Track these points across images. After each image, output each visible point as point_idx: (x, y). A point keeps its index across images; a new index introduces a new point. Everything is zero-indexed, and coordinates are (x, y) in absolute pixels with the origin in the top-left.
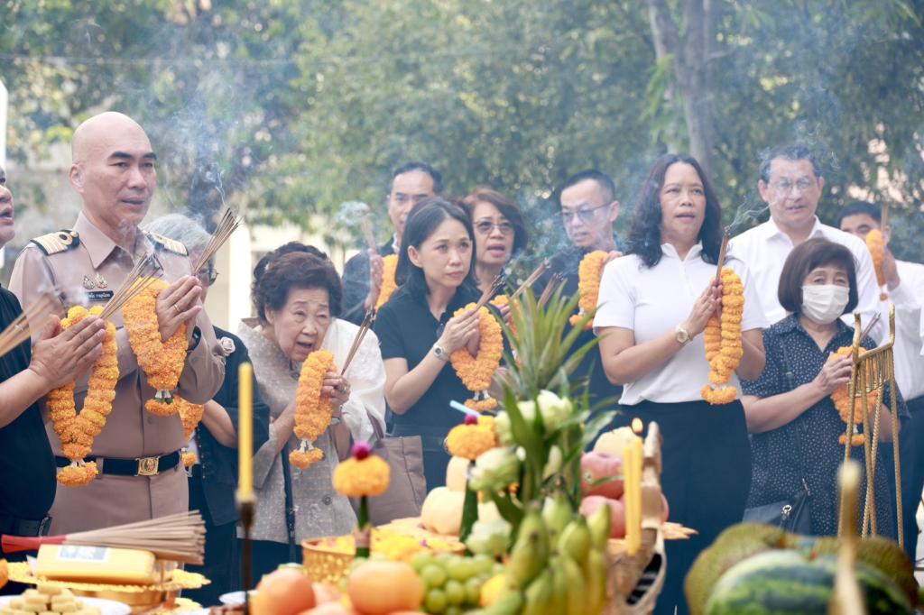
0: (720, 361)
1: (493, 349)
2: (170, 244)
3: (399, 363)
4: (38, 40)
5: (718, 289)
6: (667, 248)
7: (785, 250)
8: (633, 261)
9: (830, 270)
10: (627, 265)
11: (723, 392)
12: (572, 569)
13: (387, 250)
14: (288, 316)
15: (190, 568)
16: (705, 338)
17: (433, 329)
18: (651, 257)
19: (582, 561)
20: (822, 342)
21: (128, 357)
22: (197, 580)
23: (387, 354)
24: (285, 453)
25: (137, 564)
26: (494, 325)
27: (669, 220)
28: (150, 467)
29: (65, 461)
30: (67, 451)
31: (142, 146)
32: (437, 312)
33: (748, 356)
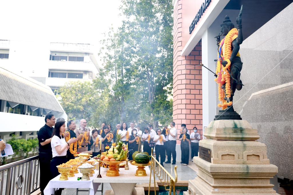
0: (127, 138)
1: (110, 137)
2: (87, 129)
3: (103, 138)
4: (70, 112)
5: (127, 133)
6: (123, 129)
7: (132, 130)
8: (121, 130)
9: (135, 130)
10: (120, 131)
11: (127, 140)
12: (125, 155)
13: (101, 129)
14: (95, 134)
15: (91, 154)
16: (126, 136)
17: (105, 135)
18: (122, 130)
19: (125, 154)
20: (135, 136)
21: (84, 138)
22: (92, 156)
23: (102, 137)
24: (95, 145)
25: (87, 154)
26: (110, 135)
27: (123, 127)
28: (85, 146)
29: (79, 146)
30: (79, 145)
31: (86, 122)
32: (106, 134)
33: (129, 138)
